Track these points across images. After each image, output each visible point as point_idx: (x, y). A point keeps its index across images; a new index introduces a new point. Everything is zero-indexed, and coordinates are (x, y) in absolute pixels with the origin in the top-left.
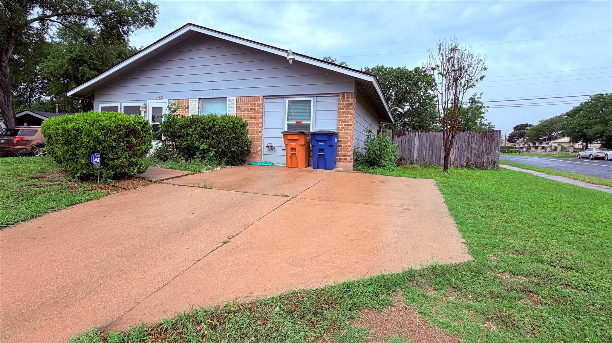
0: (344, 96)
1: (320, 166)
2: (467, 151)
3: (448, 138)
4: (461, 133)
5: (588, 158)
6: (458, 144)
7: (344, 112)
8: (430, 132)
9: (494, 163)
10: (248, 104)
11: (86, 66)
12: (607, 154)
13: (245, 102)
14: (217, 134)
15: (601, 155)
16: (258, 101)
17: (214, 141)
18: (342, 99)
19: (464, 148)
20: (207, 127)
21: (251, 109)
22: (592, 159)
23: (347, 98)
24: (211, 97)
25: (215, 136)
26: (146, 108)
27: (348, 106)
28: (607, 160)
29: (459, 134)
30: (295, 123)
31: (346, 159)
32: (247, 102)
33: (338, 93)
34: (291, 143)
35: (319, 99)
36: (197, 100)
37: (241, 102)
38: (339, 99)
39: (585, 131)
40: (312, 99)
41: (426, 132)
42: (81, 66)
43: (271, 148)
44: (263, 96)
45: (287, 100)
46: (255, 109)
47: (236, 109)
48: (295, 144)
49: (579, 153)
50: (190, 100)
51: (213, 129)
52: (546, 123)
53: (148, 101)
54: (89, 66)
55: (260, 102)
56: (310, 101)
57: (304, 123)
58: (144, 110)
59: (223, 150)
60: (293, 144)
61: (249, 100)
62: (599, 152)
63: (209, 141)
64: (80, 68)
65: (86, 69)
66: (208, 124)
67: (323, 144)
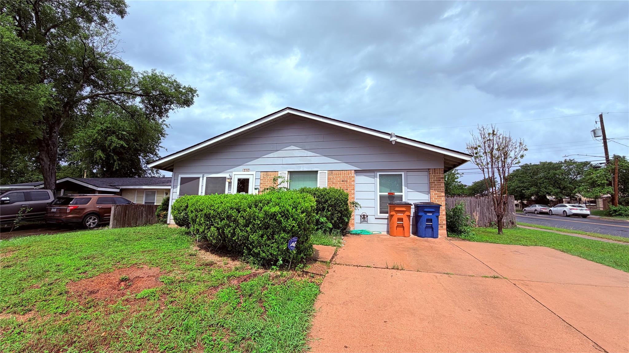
0: (435, 172)
1: (427, 235)
2: (488, 213)
3: (498, 205)
4: (481, 198)
5: (534, 213)
6: (480, 207)
7: (436, 185)
8: (455, 197)
9: (513, 223)
10: (339, 177)
11: (114, 136)
12: (550, 210)
13: (336, 175)
14: (331, 206)
15: (544, 210)
16: (350, 175)
17: (329, 213)
18: (433, 174)
19: (486, 210)
20: (323, 200)
21: (342, 181)
22: (537, 214)
23: (437, 173)
24: (302, 170)
25: (330, 208)
26: (231, 179)
27: (440, 180)
28: (552, 214)
29: (480, 198)
30: (387, 194)
31: (442, 227)
32: (338, 175)
33: (429, 169)
34: (398, 214)
35: (409, 173)
36: (287, 172)
37: (332, 175)
38: (430, 174)
39: (523, 191)
40: (403, 173)
41: (451, 197)
42: (109, 136)
43: (364, 218)
44: (354, 170)
45: (378, 174)
46: (347, 181)
47: (328, 181)
48: (402, 214)
49: (525, 209)
50: (279, 172)
51: (329, 202)
52: (478, 184)
53: (234, 173)
54: (117, 137)
55: (352, 175)
56: (401, 175)
57: (396, 194)
58: (230, 181)
59: (335, 221)
60: (400, 214)
61: (340, 173)
62: (542, 208)
63: (325, 213)
64: (109, 138)
65: (114, 139)
66: (324, 197)
67: (431, 214)
